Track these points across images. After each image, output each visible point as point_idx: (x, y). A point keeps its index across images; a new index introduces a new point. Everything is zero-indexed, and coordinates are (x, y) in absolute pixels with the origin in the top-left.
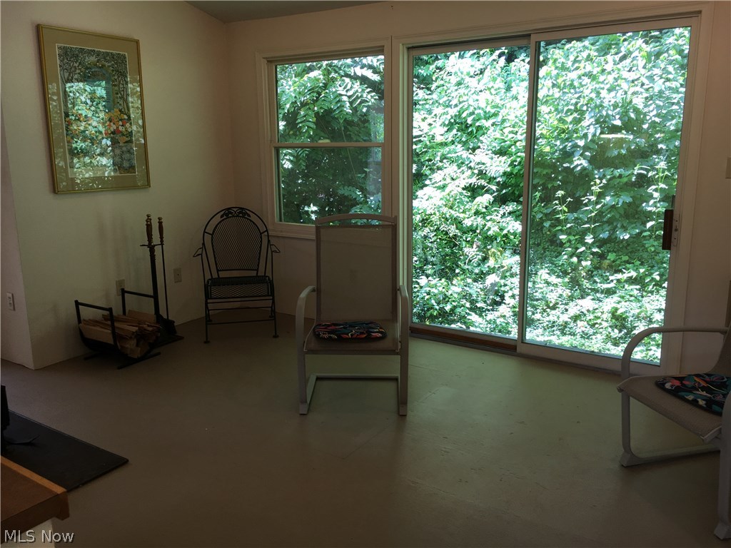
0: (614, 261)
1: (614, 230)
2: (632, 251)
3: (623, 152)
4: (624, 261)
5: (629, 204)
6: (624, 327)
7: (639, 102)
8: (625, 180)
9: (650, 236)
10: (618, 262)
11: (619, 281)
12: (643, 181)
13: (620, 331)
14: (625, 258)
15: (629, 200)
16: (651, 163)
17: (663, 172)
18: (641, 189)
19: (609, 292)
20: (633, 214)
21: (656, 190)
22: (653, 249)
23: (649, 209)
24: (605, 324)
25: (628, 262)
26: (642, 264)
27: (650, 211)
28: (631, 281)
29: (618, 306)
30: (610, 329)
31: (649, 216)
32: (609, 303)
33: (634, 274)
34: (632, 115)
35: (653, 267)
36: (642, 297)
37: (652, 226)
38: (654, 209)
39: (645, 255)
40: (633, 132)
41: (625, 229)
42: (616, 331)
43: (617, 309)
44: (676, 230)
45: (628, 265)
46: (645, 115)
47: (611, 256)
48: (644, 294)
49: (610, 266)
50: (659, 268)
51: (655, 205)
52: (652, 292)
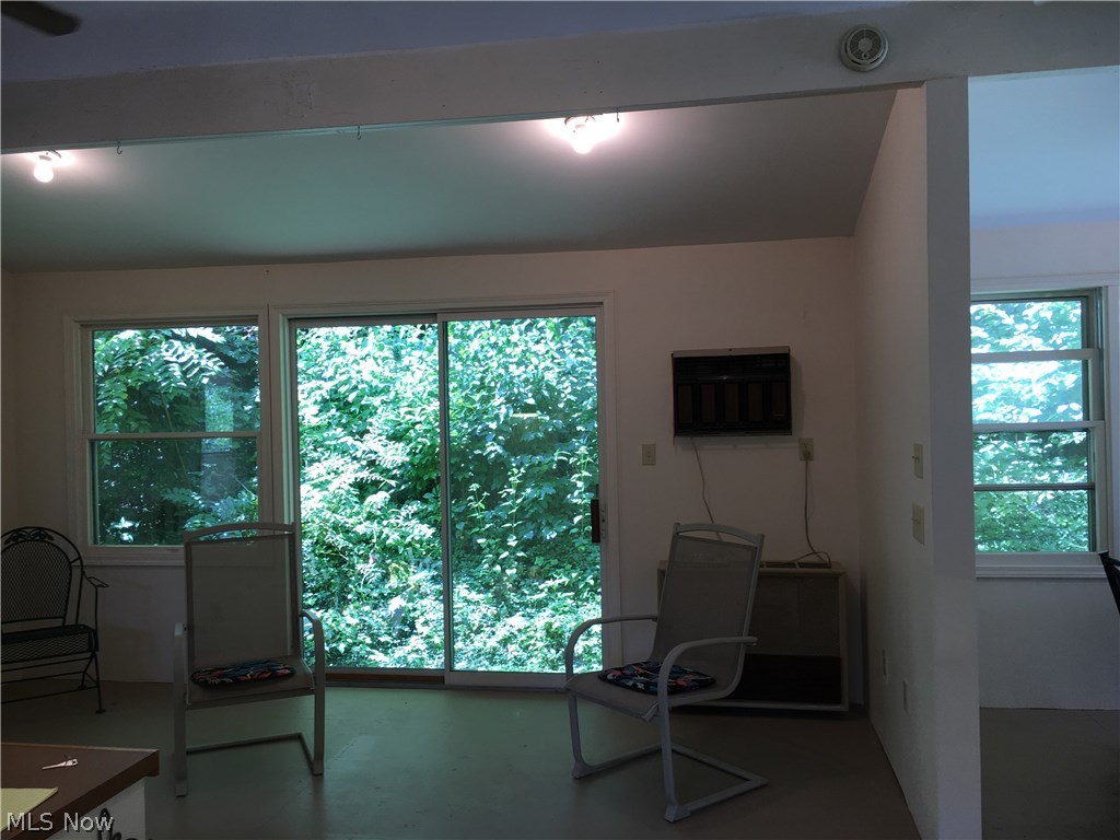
0: (542, 567)
1: (538, 529)
2: (561, 554)
3: (540, 435)
4: (554, 566)
5: (552, 496)
6: (560, 645)
7: (551, 377)
8: (545, 468)
9: (579, 533)
10: (547, 568)
11: (550, 589)
12: (565, 469)
13: (557, 652)
14: (554, 562)
15: (551, 491)
16: (569, 448)
17: (585, 458)
18: (564, 478)
19: (540, 605)
20: (558, 507)
21: (579, 479)
22: (583, 548)
23: (575, 501)
24: (540, 645)
25: (557, 567)
26: (573, 568)
27: (576, 504)
28: (563, 588)
29: (553, 620)
30: (545, 650)
31: (575, 509)
32: (542, 619)
33: (566, 580)
34: (546, 393)
35: (585, 570)
36: (578, 607)
37: (580, 521)
38: (579, 501)
39: (576, 557)
40: (549, 413)
41: (550, 526)
42: (553, 651)
43: (551, 625)
44: (603, 521)
45: (558, 571)
46: (560, 392)
47: (539, 561)
48: (580, 603)
49: (539, 573)
50: (592, 571)
51: (579, 497)
52: (587, 600)
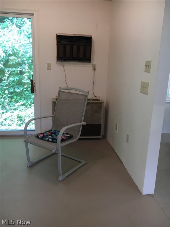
1: (14, 89)
2: (21, 95)
3: (14, 63)
4: (19, 99)
7: (17, 47)
8: (16, 72)
9: (26, 90)
10: (17, 99)
11: (18, 105)
12: (21, 73)
15: (18, 79)
16: (23, 67)
17: (27, 70)
18: (22, 76)
20: (20, 83)
21: (26, 75)
22: (27, 94)
24: (16, 120)
26: (25, 99)
28: (22, 105)
31: (25, 84)
32: (16, 113)
34: (16, 51)
35: (28, 100)
37: (26, 87)
39: (25, 96)
40: (16, 57)
41: (18, 88)
42: (20, 121)
43: (19, 115)
44: (34, 87)
46: (19, 51)
47: (15, 97)
48: (27, 109)
49: (15, 101)
51: (26, 80)
52: (29, 108)
